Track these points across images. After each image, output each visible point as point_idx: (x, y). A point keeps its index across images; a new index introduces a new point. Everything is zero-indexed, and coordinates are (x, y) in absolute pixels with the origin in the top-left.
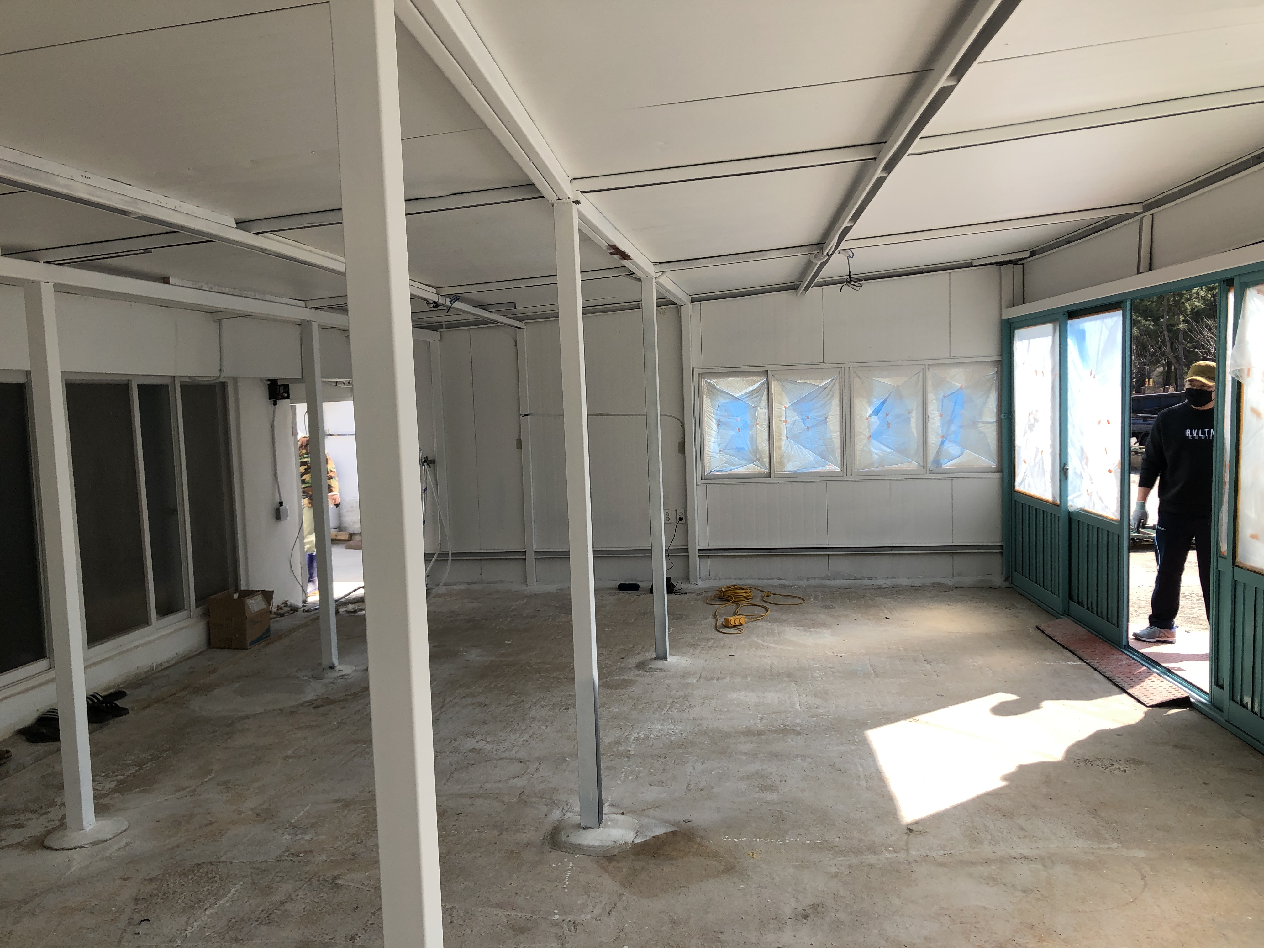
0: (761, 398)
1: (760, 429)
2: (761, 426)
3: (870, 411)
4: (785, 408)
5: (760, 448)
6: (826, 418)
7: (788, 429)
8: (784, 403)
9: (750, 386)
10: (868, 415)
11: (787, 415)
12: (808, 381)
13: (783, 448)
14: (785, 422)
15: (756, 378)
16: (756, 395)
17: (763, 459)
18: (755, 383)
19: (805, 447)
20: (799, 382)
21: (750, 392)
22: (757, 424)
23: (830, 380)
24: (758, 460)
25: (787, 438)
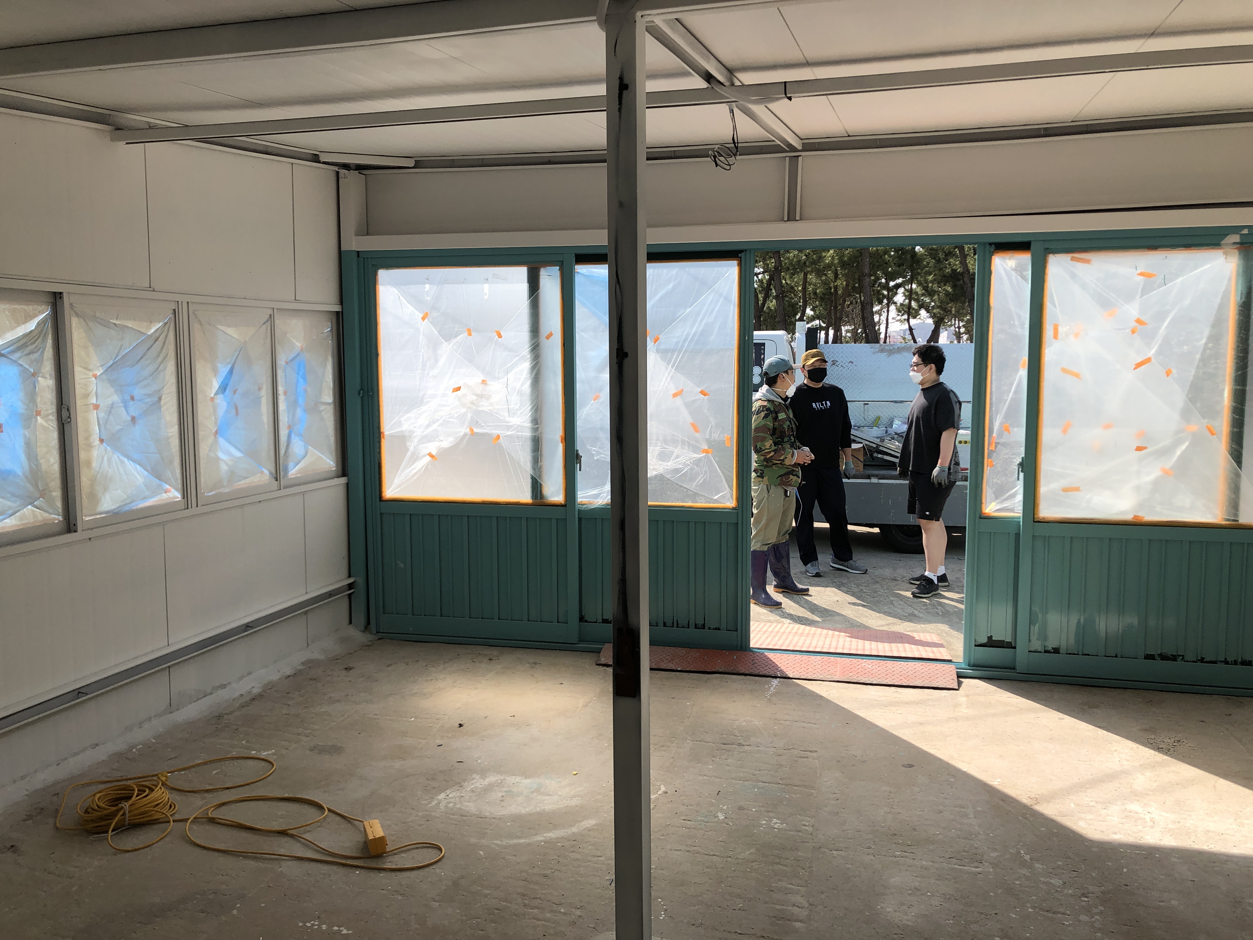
0: (43, 353)
1: (42, 425)
2: (45, 417)
3: (216, 385)
4: (95, 376)
5: (44, 467)
6: (160, 399)
7: (101, 422)
8: (91, 367)
9: (19, 324)
10: (214, 391)
11: (99, 391)
12: (130, 324)
13: (94, 464)
14: (96, 407)
15: (31, 307)
16: (34, 346)
17: (51, 491)
18: (28, 318)
19: (129, 458)
20: (115, 324)
21: (19, 339)
22: (38, 413)
23: (161, 324)
24: (42, 496)
25: (102, 441)
